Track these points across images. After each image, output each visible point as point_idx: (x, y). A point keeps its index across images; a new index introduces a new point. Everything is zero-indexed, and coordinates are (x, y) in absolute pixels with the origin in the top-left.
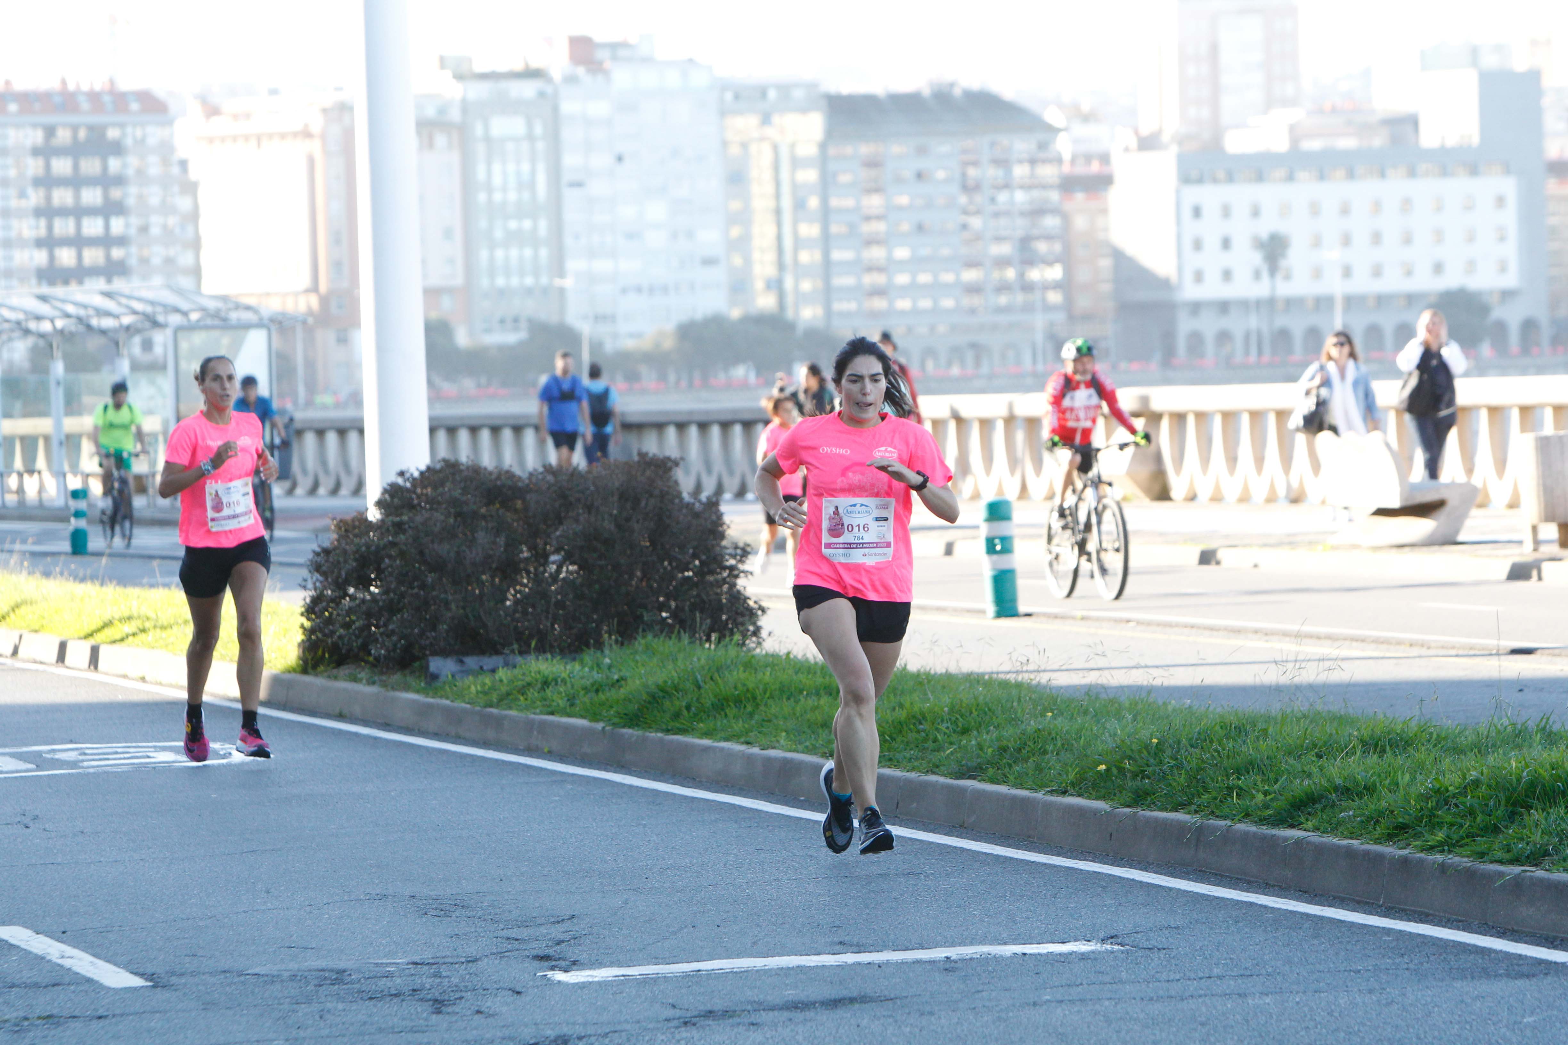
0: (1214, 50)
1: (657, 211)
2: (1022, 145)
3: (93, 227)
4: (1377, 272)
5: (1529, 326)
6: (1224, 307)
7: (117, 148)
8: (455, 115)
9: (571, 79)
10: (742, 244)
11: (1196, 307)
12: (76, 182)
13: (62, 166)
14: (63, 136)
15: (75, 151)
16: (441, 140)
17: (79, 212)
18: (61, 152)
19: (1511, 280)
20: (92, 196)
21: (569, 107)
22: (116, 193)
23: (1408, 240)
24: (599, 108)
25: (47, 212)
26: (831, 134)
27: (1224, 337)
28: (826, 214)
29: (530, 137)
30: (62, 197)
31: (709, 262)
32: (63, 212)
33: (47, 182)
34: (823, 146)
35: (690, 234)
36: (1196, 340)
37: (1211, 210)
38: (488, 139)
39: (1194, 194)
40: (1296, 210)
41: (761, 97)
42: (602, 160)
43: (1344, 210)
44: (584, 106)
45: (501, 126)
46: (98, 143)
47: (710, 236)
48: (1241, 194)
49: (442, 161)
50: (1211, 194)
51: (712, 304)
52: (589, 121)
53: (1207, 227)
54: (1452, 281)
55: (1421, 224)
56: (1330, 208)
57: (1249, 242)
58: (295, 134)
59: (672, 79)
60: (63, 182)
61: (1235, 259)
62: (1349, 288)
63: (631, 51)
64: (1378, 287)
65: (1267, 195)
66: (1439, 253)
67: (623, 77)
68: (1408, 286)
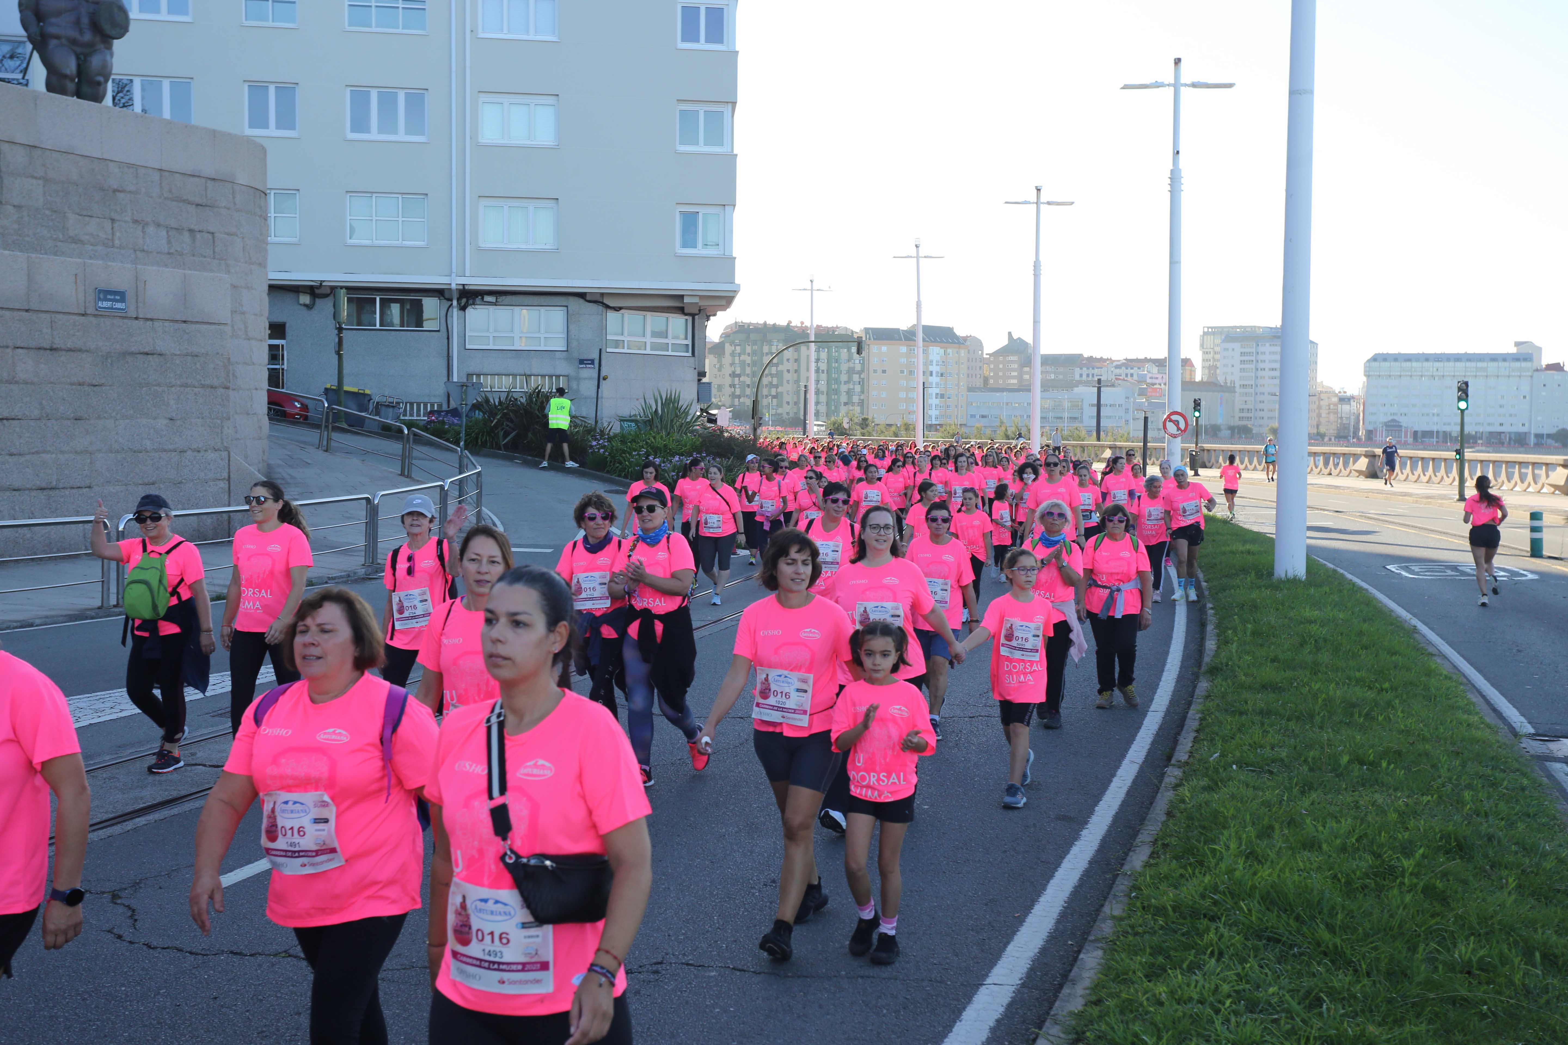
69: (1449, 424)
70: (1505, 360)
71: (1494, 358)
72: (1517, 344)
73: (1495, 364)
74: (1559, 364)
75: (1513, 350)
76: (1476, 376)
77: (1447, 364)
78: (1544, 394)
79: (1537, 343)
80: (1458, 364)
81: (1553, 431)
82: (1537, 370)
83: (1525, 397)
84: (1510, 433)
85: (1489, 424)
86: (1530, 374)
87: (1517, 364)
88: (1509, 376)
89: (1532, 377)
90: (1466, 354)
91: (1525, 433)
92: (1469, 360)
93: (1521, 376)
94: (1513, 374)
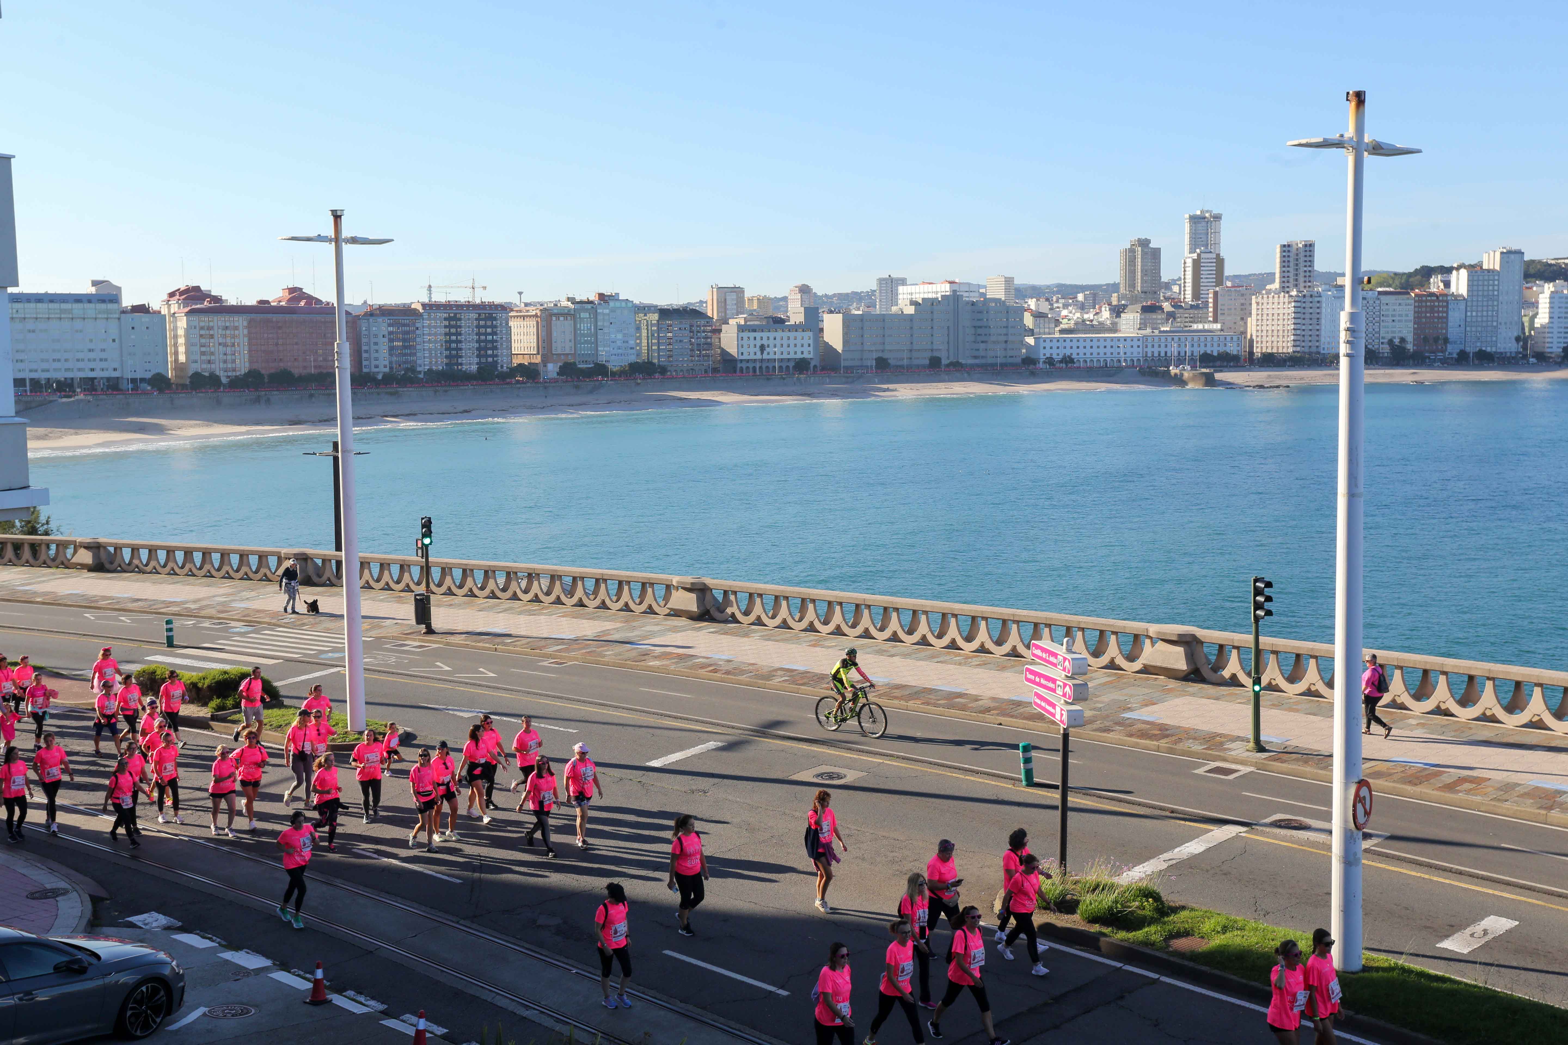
0: (725, 300)
1: (620, 336)
2: (703, 322)
3: (490, 338)
4: (782, 353)
5: (815, 366)
6: (748, 361)
7: (495, 319)
8: (572, 312)
9: (599, 304)
10: (640, 344)
11: (741, 361)
12: (486, 327)
13: (482, 323)
14: (483, 316)
15: (485, 319)
16: (569, 318)
17: (486, 334)
18: (482, 320)
19: (811, 356)
20: (489, 330)
21: (598, 311)
22: (495, 330)
23: (789, 346)
24: (607, 311)
25: (479, 334)
26: (660, 318)
27: (748, 368)
28: (659, 338)
29: (590, 318)
30: (482, 330)
31: (632, 348)
32: (482, 334)
33: (478, 327)
34: (658, 321)
35: (627, 342)
36: (741, 369)
37: (745, 339)
38: (580, 318)
39: (741, 334)
40: (765, 338)
41: (645, 309)
42: (607, 324)
43: (775, 339)
44: (603, 310)
45: (583, 315)
46: (491, 318)
47: (632, 342)
48: (752, 335)
49: (569, 323)
50: (745, 335)
51: (633, 359)
52: (604, 314)
53: (745, 342)
54: (799, 356)
55: (792, 342)
56: (772, 338)
57: (755, 346)
58: (533, 316)
59: (624, 304)
60: (482, 327)
61: (752, 350)
62: (777, 357)
63: (614, 298)
64: (782, 357)
65: (758, 335)
66: (796, 349)
67: (612, 304)
68: (789, 357)
69: (36, 371)
70: (90, 301)
71: (78, 299)
72: (95, 283)
73: (80, 305)
74: (144, 305)
75: (92, 290)
76: (60, 318)
77: (27, 305)
78: (133, 337)
79: (115, 283)
80: (40, 305)
81: (148, 375)
82: (124, 312)
83: (114, 340)
84: (102, 378)
85: (79, 370)
86: (117, 316)
87: (103, 306)
88: (96, 319)
89: (119, 319)
90: (46, 294)
91: (118, 378)
92: (51, 301)
93: (107, 319)
94: (100, 316)
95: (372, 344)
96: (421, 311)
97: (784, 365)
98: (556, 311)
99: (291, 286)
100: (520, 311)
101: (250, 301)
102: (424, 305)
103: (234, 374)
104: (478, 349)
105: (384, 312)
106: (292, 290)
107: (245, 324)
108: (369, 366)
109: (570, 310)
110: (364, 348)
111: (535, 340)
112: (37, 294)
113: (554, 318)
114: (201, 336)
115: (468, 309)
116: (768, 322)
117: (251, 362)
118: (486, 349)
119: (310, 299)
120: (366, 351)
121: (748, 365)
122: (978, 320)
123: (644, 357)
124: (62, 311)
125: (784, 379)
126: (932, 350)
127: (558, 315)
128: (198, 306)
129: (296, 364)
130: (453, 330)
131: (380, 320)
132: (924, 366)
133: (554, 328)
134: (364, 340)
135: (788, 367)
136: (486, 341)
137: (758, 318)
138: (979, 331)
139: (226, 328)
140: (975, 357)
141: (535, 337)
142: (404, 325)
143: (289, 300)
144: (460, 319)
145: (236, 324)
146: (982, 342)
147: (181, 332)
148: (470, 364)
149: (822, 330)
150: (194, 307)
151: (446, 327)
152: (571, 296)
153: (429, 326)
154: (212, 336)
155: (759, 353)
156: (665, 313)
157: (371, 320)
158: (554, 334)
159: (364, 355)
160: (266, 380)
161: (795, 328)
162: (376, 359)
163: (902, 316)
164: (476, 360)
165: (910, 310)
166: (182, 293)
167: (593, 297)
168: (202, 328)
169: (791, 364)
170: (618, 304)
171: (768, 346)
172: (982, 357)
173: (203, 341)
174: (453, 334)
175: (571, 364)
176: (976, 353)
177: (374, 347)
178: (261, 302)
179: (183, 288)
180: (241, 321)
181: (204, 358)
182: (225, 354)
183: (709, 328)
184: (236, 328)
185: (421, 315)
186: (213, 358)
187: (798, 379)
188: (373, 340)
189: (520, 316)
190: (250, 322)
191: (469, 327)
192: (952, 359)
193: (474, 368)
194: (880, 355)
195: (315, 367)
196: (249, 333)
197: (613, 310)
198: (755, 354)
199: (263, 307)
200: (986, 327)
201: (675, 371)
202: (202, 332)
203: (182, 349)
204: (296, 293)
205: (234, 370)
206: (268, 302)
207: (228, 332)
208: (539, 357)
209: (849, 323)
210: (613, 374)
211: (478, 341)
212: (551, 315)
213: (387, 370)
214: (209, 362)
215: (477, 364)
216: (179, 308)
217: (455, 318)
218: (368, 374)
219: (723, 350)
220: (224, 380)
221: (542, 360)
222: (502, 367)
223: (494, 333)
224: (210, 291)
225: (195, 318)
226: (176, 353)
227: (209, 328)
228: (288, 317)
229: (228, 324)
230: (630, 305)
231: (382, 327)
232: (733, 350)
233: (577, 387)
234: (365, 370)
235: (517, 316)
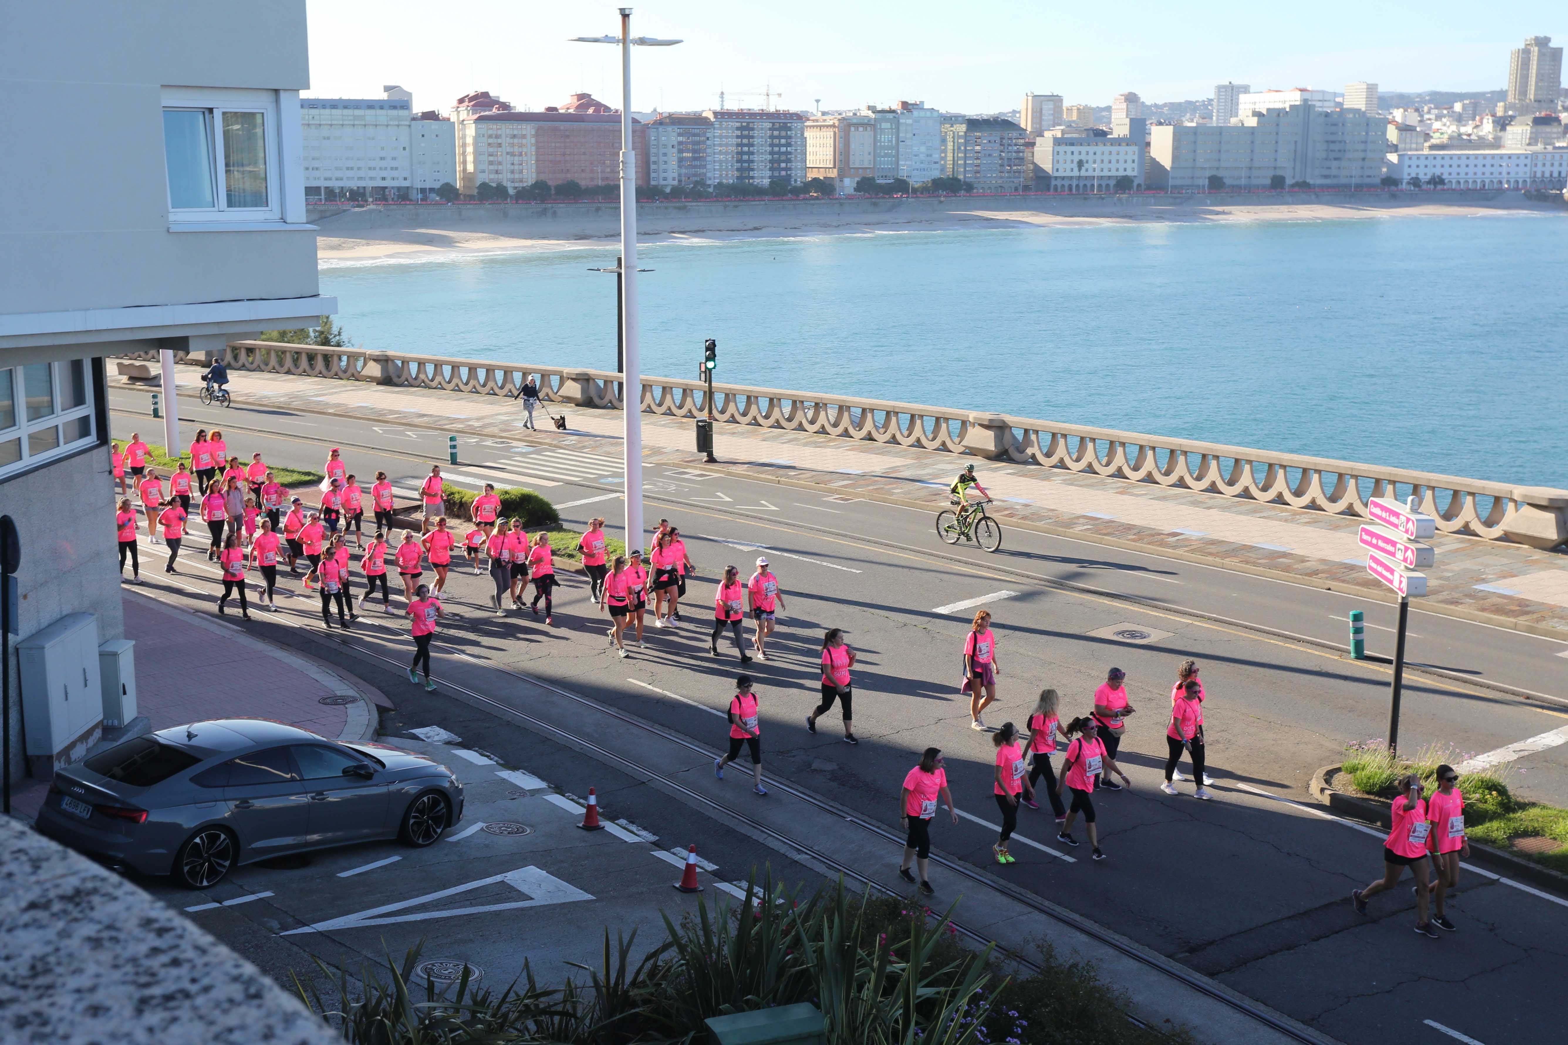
0: (1041, 109)
1: (923, 149)
2: (1015, 134)
3: (783, 149)
4: (1102, 170)
5: (1139, 185)
6: (1063, 178)
7: (790, 129)
8: (873, 122)
9: (902, 113)
10: (944, 158)
11: (1056, 178)
12: (779, 137)
13: (776, 133)
14: (777, 125)
15: (779, 129)
16: (869, 129)
17: (780, 145)
18: (776, 129)
19: (1135, 173)
20: (783, 141)
21: (901, 121)
22: (789, 141)
23: (1110, 162)
24: (910, 121)
25: (772, 145)
26: (968, 130)
27: (1063, 186)
28: (966, 151)
29: (892, 129)
30: (776, 141)
31: (935, 163)
32: (777, 145)
33: (772, 137)
34: (965, 133)
35: (931, 156)
36: (1056, 187)
37: (1062, 153)
38: (881, 129)
39: (1058, 148)
40: (1084, 153)
41: (951, 119)
42: (910, 135)
43: (1095, 154)
44: (905, 120)
45: (885, 125)
46: (785, 127)
47: (936, 156)
48: (1070, 149)
49: (868, 135)
50: (1062, 149)
51: (936, 174)
52: (907, 125)
53: (1061, 158)
54: (1121, 173)
55: (1114, 158)
56: (1091, 153)
57: (1072, 161)
58: (831, 126)
59: (928, 114)
60: (776, 137)
61: (1069, 166)
62: (1096, 174)
63: (918, 106)
64: (1102, 174)
65: (1075, 149)
66: (1118, 166)
67: (916, 113)
68: (1110, 174)
69: (330, 179)
70: (382, 108)
71: (371, 105)
72: (387, 89)
73: (372, 112)
74: (434, 112)
75: (384, 96)
77: (322, 111)
78: (423, 145)
79: (406, 88)
80: (334, 111)
81: (437, 185)
82: (414, 119)
83: (404, 149)
84: (393, 188)
85: (371, 179)
86: (407, 123)
87: (394, 113)
88: (387, 126)
89: (410, 126)
90: (340, 100)
91: (408, 187)
92: (345, 107)
93: (398, 126)
94: (391, 123)
95: (661, 155)
96: (712, 119)
97: (1104, 183)
98: (854, 121)
99: (579, 92)
100: (817, 121)
101: (539, 108)
102: (716, 114)
103: (521, 185)
104: (770, 161)
105: (675, 120)
106: (581, 97)
107: (533, 132)
108: (657, 179)
109: (870, 119)
110: (653, 159)
111: (832, 153)
112: (332, 100)
113: (853, 129)
114: (489, 144)
115: (762, 118)
116: (1088, 135)
117: (538, 172)
118: (779, 162)
119: (598, 105)
120: (655, 163)
121: (1063, 182)
122: (1332, 134)
123: (949, 173)
124: (356, 117)
125: (1103, 199)
126: (1275, 168)
127: (857, 125)
128: (487, 113)
129: (583, 175)
130: (745, 141)
131: (670, 129)
132: (1264, 187)
133: (852, 139)
134: (653, 151)
135: (1108, 185)
136: (779, 153)
137: (1077, 130)
138: (1332, 146)
139: (514, 136)
140: (1326, 177)
141: (832, 149)
142: (695, 135)
143: (578, 107)
144: (753, 129)
145: (524, 132)
146: (1335, 159)
147: (469, 140)
148: (762, 178)
149: (1148, 144)
150: (482, 114)
151: (738, 137)
152: (871, 104)
153: (721, 137)
154: (500, 145)
155: (1076, 169)
156: (974, 124)
157: (660, 129)
158: (852, 146)
159: (653, 167)
160: (553, 192)
161: (1118, 142)
162: (665, 171)
163: (1242, 129)
164: (768, 173)
165: (1252, 122)
166: (471, 99)
167: (896, 106)
168: (490, 136)
169: (1112, 183)
170: (922, 114)
171: (1087, 162)
172: (1335, 177)
173: (491, 150)
174: (745, 145)
175: (869, 179)
176: (1327, 172)
177: (662, 158)
178: (550, 109)
179: (472, 94)
180: (528, 129)
181: (491, 167)
182: (513, 164)
183: (1022, 141)
184: (524, 137)
185: (712, 124)
186: (500, 167)
187: (1120, 199)
188: (662, 151)
189: (817, 126)
190: (538, 130)
191: (762, 137)
192: (1299, 179)
193: (766, 182)
194: (1214, 173)
195: (603, 179)
196: (537, 142)
197: (916, 121)
198: (1072, 170)
199: (551, 115)
200: (1340, 142)
201: (983, 188)
202: (491, 141)
203: (470, 158)
204: (585, 100)
205: (521, 181)
206: (555, 109)
207: (516, 141)
208: (835, 171)
209: (1181, 136)
210: (915, 190)
211: (772, 153)
212: (850, 125)
213: (676, 183)
214: (497, 172)
215: (770, 177)
216: (468, 115)
217: (748, 128)
218: (656, 187)
219: (1036, 165)
220: (511, 192)
221: (839, 175)
222: (796, 181)
223: (788, 145)
224: (498, 97)
225: (483, 126)
226: (465, 162)
227: (497, 137)
228: (576, 125)
229: (515, 132)
230: (935, 114)
231: (672, 136)
232: (1047, 165)
233: (875, 205)
234: (653, 183)
235: (813, 126)
